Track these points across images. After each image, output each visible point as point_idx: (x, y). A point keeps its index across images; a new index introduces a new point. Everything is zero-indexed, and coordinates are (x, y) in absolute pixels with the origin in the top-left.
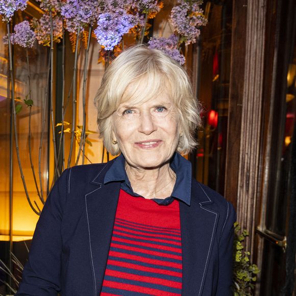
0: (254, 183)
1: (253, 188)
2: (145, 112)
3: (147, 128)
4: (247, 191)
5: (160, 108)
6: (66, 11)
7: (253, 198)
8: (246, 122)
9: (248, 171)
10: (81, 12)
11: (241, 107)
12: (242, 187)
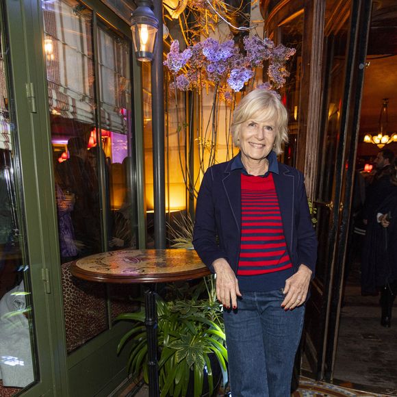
0: (313, 172)
1: (313, 174)
2: (261, 127)
3: (260, 137)
4: (310, 177)
5: (269, 128)
6: (210, 68)
7: (312, 180)
8: (309, 135)
9: (310, 164)
10: (219, 69)
11: (306, 127)
12: (306, 174)
